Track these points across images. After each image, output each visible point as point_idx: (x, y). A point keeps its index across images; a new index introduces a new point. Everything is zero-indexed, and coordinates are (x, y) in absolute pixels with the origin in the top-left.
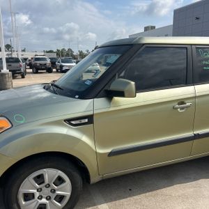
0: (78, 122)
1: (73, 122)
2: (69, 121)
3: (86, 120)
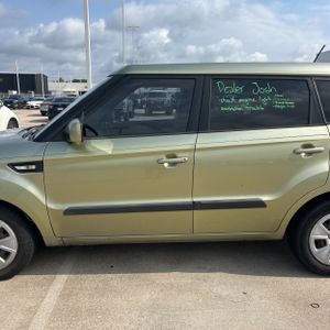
0: (23, 168)
1: (18, 168)
2: (12, 166)
3: (34, 167)
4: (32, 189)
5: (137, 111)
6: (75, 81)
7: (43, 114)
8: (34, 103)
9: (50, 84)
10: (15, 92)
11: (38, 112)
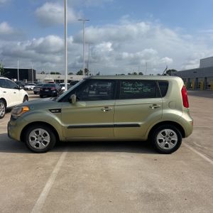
1: (52, 111)
3: (58, 111)
4: (57, 119)
5: (91, 92)
6: (52, 73)
7: (35, 93)
8: (29, 87)
9: (37, 75)
10: (15, 80)
11: (33, 92)
